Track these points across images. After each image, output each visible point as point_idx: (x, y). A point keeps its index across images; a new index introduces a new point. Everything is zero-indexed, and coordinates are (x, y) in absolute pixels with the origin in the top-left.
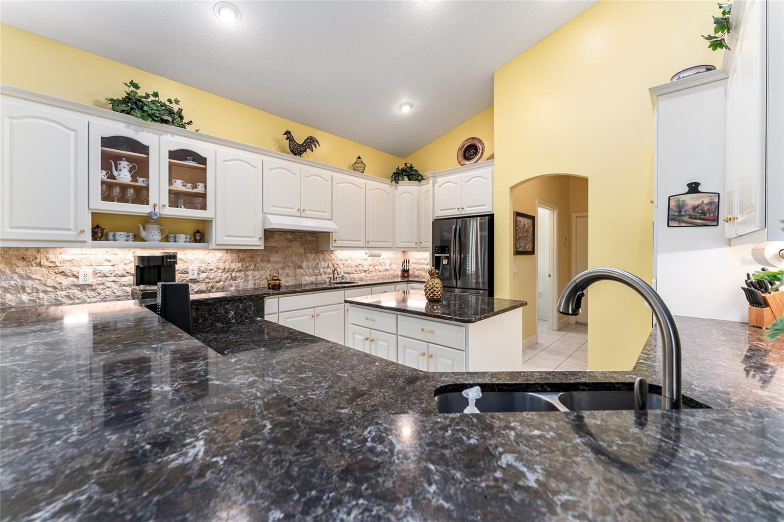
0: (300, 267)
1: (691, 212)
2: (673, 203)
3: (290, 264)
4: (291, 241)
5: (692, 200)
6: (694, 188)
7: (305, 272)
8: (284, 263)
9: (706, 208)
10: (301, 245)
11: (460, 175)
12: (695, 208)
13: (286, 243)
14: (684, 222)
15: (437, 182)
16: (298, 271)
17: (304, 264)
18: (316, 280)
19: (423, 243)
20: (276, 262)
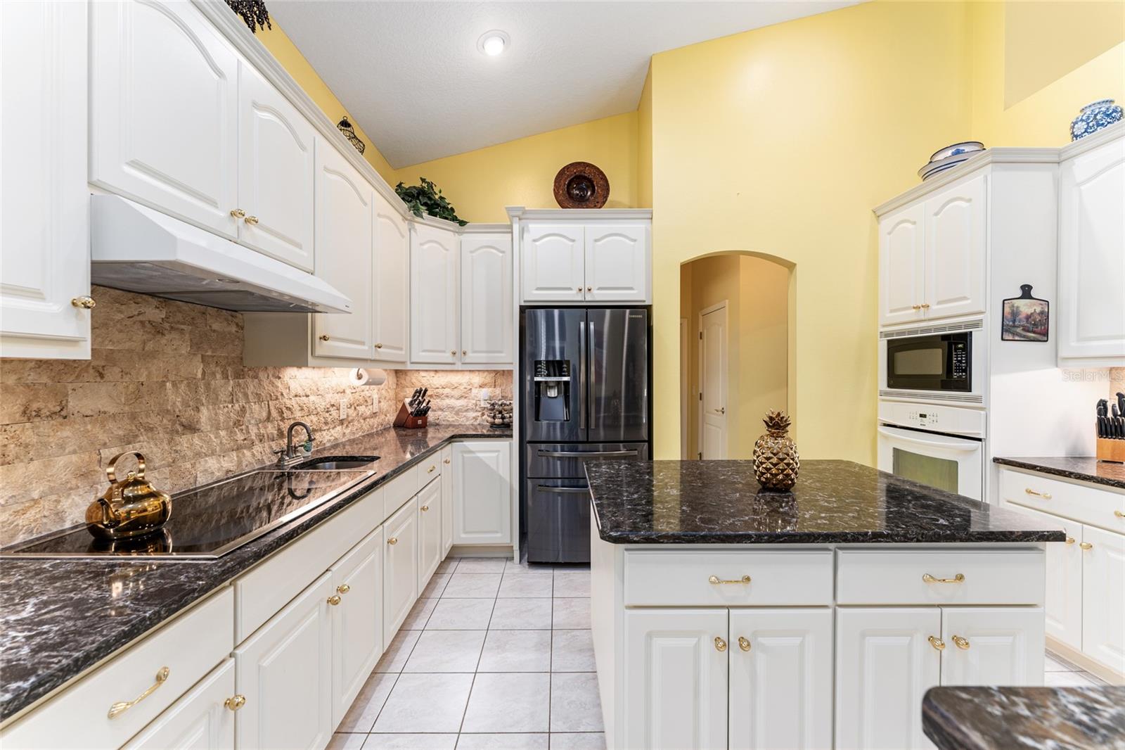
0: (191, 428)
1: (1024, 323)
2: (1007, 310)
3: (154, 420)
4: (158, 331)
5: (1026, 307)
6: (1026, 292)
7: (208, 442)
8: (133, 417)
9: (1038, 318)
10: (196, 346)
11: (582, 226)
12: (1028, 317)
13: (139, 335)
14: (1018, 334)
15: (528, 231)
16: (184, 441)
17: (204, 414)
18: (240, 463)
19: (470, 354)
20: (101, 417)
